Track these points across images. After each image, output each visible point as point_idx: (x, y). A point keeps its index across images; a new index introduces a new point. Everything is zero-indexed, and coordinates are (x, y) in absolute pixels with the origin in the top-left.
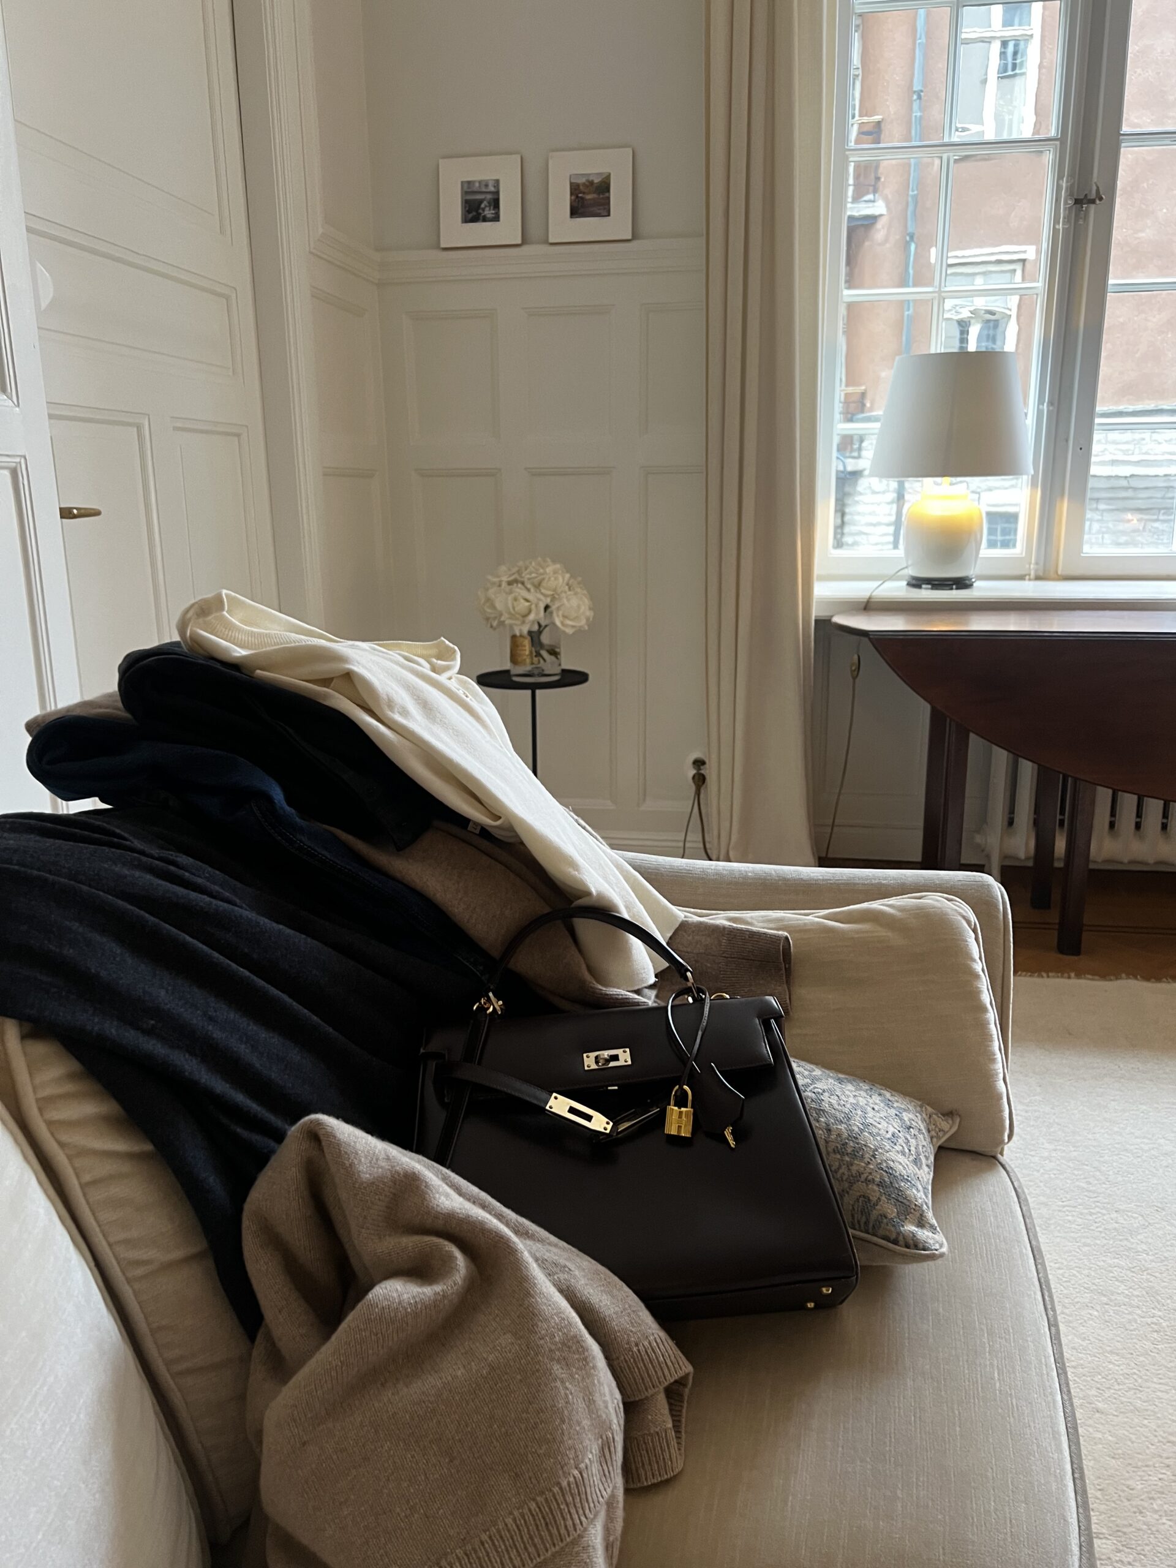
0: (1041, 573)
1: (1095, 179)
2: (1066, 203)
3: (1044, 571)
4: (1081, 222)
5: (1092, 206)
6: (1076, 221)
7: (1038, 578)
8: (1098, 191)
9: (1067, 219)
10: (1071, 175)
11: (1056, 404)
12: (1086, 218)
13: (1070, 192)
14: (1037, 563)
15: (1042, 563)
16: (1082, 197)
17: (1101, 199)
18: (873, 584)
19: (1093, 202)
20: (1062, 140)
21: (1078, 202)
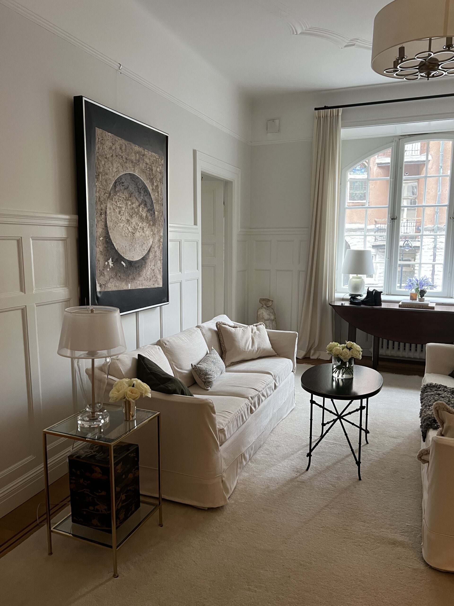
0: (387, 293)
1: (396, 215)
2: (390, 219)
4: (394, 223)
6: (392, 223)
7: (387, 295)
8: (396, 217)
9: (391, 222)
10: (391, 214)
11: (390, 258)
13: (391, 217)
15: (387, 291)
18: (344, 294)
19: (395, 219)
20: (389, 207)
21: (392, 219)
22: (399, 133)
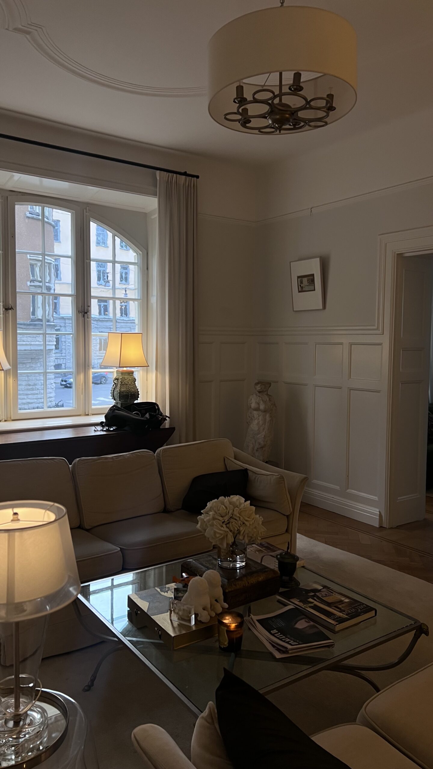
0: (6, 419)
1: (10, 303)
2: (2, 309)
3: (7, 418)
4: (7, 315)
5: (10, 311)
7: (5, 421)
8: (11, 306)
9: (3, 314)
10: (3, 302)
12: (8, 313)
13: (4, 307)
14: (5, 416)
16: (7, 308)
17: (13, 309)
19: (10, 309)
21: (5, 309)
22: (9, 186)
